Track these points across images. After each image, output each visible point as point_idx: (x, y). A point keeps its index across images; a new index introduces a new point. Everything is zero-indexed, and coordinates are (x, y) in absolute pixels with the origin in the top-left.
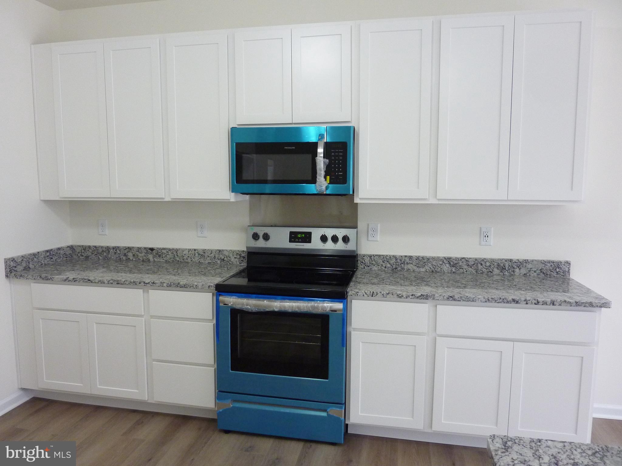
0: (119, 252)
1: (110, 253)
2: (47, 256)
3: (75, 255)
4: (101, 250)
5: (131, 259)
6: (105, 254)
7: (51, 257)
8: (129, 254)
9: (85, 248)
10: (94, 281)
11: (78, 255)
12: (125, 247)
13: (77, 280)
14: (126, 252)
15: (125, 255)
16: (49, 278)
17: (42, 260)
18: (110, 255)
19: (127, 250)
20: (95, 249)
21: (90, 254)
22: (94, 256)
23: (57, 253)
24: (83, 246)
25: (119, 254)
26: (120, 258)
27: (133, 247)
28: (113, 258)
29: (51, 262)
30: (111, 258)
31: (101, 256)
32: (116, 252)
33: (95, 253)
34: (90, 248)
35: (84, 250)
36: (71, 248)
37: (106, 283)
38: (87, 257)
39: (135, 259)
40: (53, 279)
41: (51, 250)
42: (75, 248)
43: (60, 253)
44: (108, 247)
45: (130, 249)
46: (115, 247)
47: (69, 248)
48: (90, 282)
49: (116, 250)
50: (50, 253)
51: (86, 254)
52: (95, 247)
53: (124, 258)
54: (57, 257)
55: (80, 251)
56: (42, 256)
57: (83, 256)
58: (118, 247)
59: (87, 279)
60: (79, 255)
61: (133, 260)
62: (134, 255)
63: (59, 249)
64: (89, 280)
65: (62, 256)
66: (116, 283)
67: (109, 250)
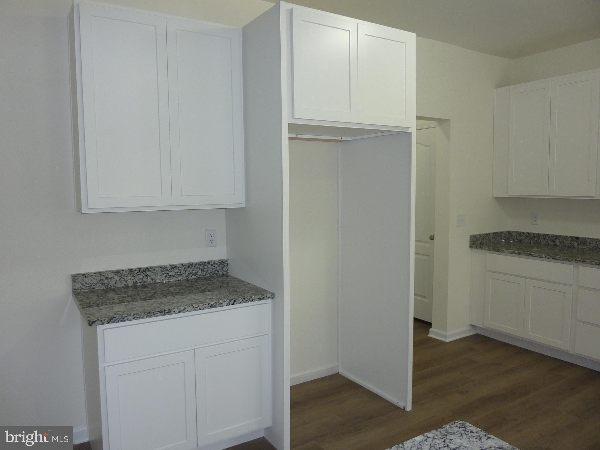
0: (547, 238)
1: (540, 239)
2: (494, 237)
3: (512, 238)
4: (532, 236)
5: (558, 244)
6: (536, 239)
7: (496, 237)
8: (556, 241)
9: (520, 234)
10: (534, 255)
11: (513, 238)
12: (553, 235)
13: (521, 254)
14: (554, 239)
15: (553, 241)
16: (501, 250)
17: (491, 239)
18: (540, 240)
19: (555, 237)
20: (528, 235)
21: (523, 238)
22: (527, 240)
23: (500, 235)
24: (518, 232)
25: (548, 240)
26: (548, 243)
27: (560, 236)
28: (542, 242)
29: (496, 241)
30: (540, 242)
31: (532, 240)
32: (545, 238)
33: (528, 238)
34: (524, 234)
35: (519, 235)
36: (509, 233)
37: (544, 258)
38: (521, 241)
39: (561, 245)
40: (503, 251)
41: (497, 233)
42: (512, 233)
43: (502, 236)
44: (538, 234)
45: (557, 236)
46: (545, 234)
47: (507, 233)
48: (531, 255)
49: (545, 237)
50: (496, 235)
51: (520, 238)
52: (528, 233)
53: (552, 243)
54: (500, 238)
55: (516, 236)
56: (491, 237)
57: (517, 239)
58: (547, 235)
59: (529, 253)
60: (515, 238)
61: (560, 245)
62: (560, 242)
63: (501, 233)
64: (531, 254)
65: (503, 238)
66: (552, 258)
67: (540, 236)
